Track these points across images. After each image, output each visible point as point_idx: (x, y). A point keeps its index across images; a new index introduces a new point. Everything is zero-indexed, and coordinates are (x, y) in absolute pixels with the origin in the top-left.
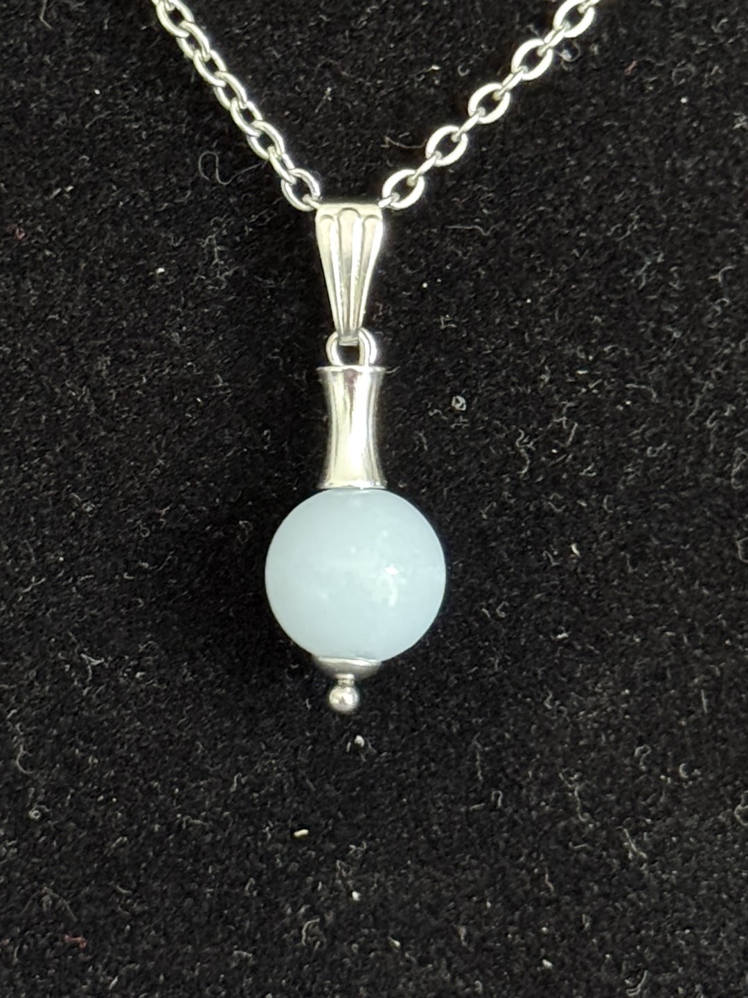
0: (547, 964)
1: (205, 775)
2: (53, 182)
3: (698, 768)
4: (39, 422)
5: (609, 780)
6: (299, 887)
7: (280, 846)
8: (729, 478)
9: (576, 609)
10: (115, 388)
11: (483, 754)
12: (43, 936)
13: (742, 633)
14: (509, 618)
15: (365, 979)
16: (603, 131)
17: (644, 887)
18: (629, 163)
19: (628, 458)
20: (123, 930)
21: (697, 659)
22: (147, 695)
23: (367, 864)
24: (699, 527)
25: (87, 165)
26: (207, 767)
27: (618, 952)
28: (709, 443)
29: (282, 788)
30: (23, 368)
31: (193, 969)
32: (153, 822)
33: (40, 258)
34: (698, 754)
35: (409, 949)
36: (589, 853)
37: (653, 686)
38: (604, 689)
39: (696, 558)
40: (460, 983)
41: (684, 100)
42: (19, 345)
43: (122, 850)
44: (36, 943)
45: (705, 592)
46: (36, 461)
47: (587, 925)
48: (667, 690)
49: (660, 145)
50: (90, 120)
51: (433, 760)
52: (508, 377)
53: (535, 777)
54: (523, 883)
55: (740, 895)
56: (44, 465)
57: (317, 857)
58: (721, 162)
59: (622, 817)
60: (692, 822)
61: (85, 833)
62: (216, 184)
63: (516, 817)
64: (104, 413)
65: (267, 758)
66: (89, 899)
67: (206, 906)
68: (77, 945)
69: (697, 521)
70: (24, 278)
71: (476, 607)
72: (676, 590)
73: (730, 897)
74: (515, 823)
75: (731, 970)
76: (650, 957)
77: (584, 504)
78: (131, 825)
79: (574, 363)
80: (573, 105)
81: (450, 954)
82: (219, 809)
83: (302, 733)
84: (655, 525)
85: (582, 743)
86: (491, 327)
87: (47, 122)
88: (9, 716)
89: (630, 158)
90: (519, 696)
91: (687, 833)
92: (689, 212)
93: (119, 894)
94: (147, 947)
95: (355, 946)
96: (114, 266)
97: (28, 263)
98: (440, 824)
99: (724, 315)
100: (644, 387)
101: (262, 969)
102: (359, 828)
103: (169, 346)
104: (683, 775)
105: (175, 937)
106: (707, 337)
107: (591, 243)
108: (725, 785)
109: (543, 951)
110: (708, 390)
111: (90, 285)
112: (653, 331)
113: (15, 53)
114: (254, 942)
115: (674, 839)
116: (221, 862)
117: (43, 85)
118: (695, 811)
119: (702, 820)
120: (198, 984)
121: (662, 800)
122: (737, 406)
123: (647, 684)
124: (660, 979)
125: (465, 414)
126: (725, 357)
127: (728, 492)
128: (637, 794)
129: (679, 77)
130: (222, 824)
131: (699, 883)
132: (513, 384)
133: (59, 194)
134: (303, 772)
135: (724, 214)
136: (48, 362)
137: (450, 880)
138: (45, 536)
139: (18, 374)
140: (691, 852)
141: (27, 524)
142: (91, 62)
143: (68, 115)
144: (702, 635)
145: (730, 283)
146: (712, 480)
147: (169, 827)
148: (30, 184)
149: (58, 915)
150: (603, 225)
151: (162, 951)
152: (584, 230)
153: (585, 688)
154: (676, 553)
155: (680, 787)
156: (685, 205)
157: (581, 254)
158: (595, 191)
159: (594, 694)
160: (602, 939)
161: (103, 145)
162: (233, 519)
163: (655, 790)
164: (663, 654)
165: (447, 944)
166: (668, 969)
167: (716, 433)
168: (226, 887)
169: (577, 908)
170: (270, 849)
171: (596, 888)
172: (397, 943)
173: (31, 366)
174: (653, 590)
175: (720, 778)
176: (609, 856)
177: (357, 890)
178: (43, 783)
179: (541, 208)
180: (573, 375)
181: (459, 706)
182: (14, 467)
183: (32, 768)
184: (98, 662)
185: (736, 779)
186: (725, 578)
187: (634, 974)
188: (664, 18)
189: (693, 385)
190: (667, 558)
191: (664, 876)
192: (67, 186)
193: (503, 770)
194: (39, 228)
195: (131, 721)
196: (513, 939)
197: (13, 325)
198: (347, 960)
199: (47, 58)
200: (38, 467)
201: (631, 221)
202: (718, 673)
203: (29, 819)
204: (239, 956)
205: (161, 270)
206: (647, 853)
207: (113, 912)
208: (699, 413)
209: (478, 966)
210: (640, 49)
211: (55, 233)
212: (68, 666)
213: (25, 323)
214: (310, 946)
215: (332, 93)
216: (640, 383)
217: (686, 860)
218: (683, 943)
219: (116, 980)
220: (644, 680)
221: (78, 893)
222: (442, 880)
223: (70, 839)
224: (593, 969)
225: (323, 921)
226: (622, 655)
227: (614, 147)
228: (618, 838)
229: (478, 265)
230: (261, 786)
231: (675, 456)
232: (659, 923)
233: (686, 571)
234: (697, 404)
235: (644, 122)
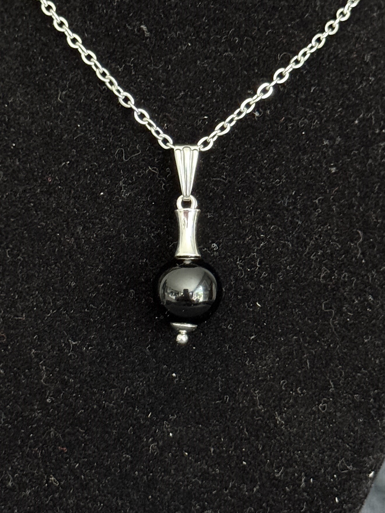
0: (244, 463)
1: (115, 387)
2: (62, 160)
3: (305, 389)
4: (54, 251)
5: (270, 393)
6: (149, 431)
7: (142, 415)
8: (320, 278)
9: (259, 327)
10: (84, 238)
11: (222, 381)
12: (50, 447)
13: (324, 338)
14: (232, 329)
15: (174, 467)
16: (272, 144)
17: (283, 434)
18: (281, 156)
19: (280, 269)
20: (81, 445)
21: (306, 348)
22: (93, 356)
23: (175, 423)
24: (307, 296)
25: (75, 153)
26: (115, 384)
27: (272, 459)
28: (312, 265)
29: (144, 393)
30: (49, 231)
31: (108, 461)
32: (94, 405)
33: (57, 189)
34: (305, 384)
35: (191, 456)
36: (262, 421)
37: (288, 357)
38: (269, 358)
39: (306, 309)
40: (210, 470)
41: (303, 133)
42: (48, 222)
43: (81, 415)
44: (48, 449)
45: (310, 322)
46: (54, 266)
47: (260, 448)
48: (294, 359)
49: (294, 149)
50: (76, 136)
51: (202, 383)
52: (234, 237)
53: (242, 391)
54: (236, 432)
55: (320, 439)
56: (56, 268)
57: (157, 419)
58: (318, 157)
59: (275, 407)
60: (303, 410)
61: (67, 408)
62: (123, 161)
63: (234, 406)
64: (80, 248)
65: (138, 381)
66: (69, 433)
67: (113, 437)
68: (63, 451)
69: (307, 294)
70: (50, 197)
71: (220, 325)
72: (298, 321)
73: (317, 440)
74: (233, 408)
75: (316, 467)
76: (284, 461)
77: (263, 287)
78: (85, 405)
79: (259, 232)
80: (260, 133)
81: (207, 458)
82: (119, 400)
83: (152, 371)
84: (291, 296)
85: (260, 378)
86: (227, 218)
87: (60, 137)
88: (41, 363)
89: (282, 154)
90: (236, 360)
91: (300, 414)
92: (304, 176)
93: (80, 432)
94: (90, 452)
95: (170, 454)
96: (84, 192)
97: (52, 191)
98: (205, 408)
99: (319, 216)
100: (287, 242)
101: (134, 462)
102: (173, 409)
103: (104, 223)
104: (299, 392)
105: (101, 449)
106: (311, 224)
107: (266, 187)
108: (316, 396)
109: (243, 458)
110: (312, 245)
111: (75, 199)
112: (290, 221)
113: (49, 111)
114: (131, 452)
115: (295, 416)
116: (119, 420)
117: (59, 123)
118: (304, 405)
119: (307, 409)
120: (110, 467)
121: (291, 401)
122: (323, 251)
123: (286, 356)
124: (288, 470)
125: (217, 251)
126: (319, 232)
127: (319, 284)
128: (281, 399)
129: (301, 124)
130: (120, 406)
131: (304, 434)
132: (235, 240)
133: (65, 165)
134: (152, 387)
135: (320, 177)
136: (60, 228)
137: (208, 430)
138: (56, 295)
139: (48, 233)
140: (301, 422)
141: (50, 290)
142: (77, 114)
143: (68, 135)
144: (308, 338)
145: (322, 204)
146: (313, 279)
147: (100, 406)
148: (54, 161)
149: (57, 439)
150: (271, 180)
151: (96, 454)
152: (264, 181)
153: (262, 357)
154: (298, 306)
155: (298, 396)
156: (303, 173)
157: (263, 190)
158: (268, 166)
159: (265, 360)
160: (266, 454)
161: (81, 146)
162: (127, 290)
163: (288, 397)
164: (292, 345)
165: (207, 455)
166: (291, 466)
167: (315, 261)
168: (121, 430)
169: (257, 442)
170: (138, 416)
171: (264, 434)
172: (187, 454)
173: (52, 230)
174: (289, 321)
175: (314, 393)
176: (269, 422)
177: (172, 433)
178: (53, 389)
179: (247, 172)
180: (259, 236)
181: (213, 363)
182: (45, 269)
183: (48, 383)
184: (74, 343)
185: (319, 394)
186: (317, 316)
187: (278, 468)
188: (296, 101)
189: (306, 242)
190: (295, 309)
191: (291, 431)
192: (67, 161)
193: (229, 388)
194: (57, 178)
195: (86, 366)
196: (232, 453)
197: (46, 214)
198: (167, 460)
199: (61, 113)
200: (54, 268)
201: (282, 178)
202: (314, 353)
203: (46, 402)
204: (125, 456)
205: (102, 194)
206: (285, 422)
207: (78, 439)
208: (308, 253)
209: (218, 463)
210: (286, 113)
211: (62, 180)
212: (63, 345)
213: (51, 214)
214: (153, 453)
215: (167, 126)
216: (285, 241)
217: (300, 425)
218: (297, 456)
219: (78, 465)
220: (285, 355)
221: (64, 431)
222: (204, 429)
223: (62, 410)
224: (262, 466)
225: (158, 443)
226: (276, 345)
227: (276, 149)
228: (273, 416)
229: (222, 194)
230: (136, 392)
231: (299, 269)
232: (288, 449)
233: (302, 314)
234: (307, 249)
235: (288, 141)
